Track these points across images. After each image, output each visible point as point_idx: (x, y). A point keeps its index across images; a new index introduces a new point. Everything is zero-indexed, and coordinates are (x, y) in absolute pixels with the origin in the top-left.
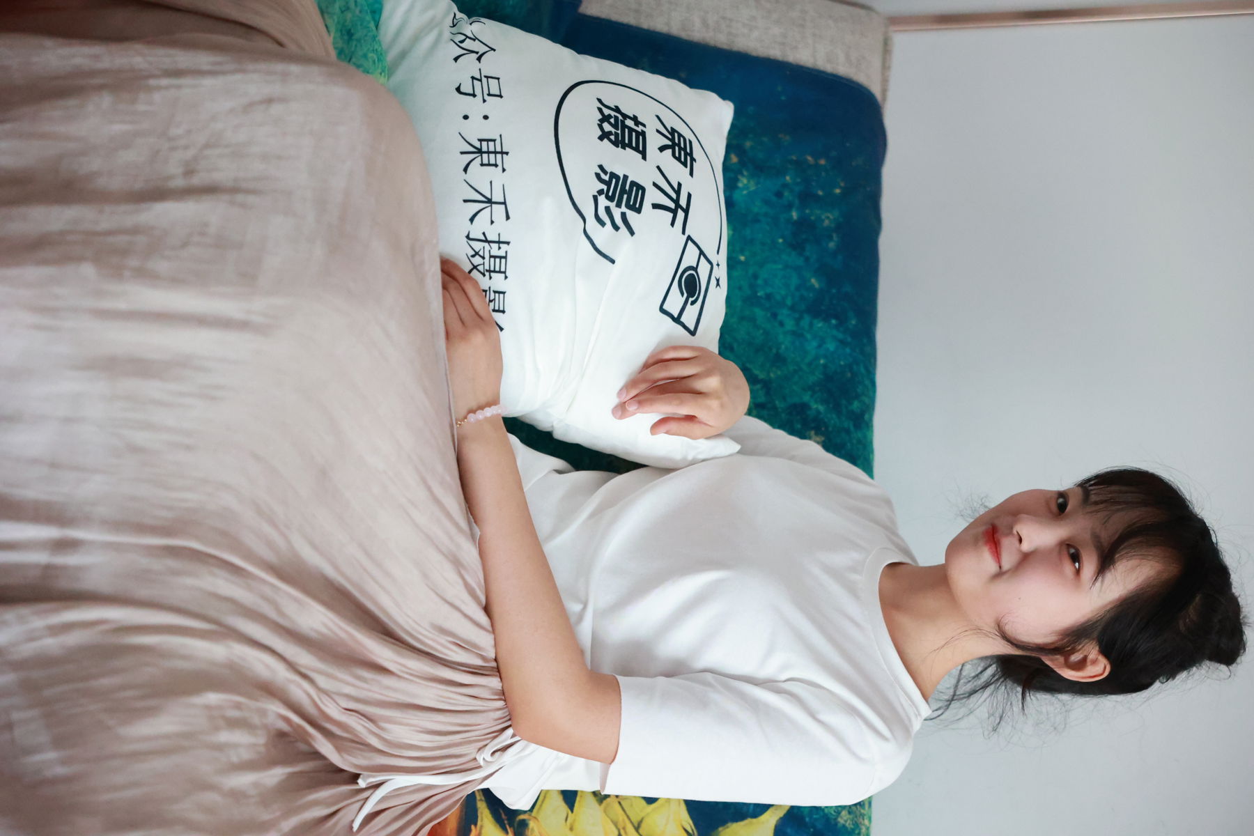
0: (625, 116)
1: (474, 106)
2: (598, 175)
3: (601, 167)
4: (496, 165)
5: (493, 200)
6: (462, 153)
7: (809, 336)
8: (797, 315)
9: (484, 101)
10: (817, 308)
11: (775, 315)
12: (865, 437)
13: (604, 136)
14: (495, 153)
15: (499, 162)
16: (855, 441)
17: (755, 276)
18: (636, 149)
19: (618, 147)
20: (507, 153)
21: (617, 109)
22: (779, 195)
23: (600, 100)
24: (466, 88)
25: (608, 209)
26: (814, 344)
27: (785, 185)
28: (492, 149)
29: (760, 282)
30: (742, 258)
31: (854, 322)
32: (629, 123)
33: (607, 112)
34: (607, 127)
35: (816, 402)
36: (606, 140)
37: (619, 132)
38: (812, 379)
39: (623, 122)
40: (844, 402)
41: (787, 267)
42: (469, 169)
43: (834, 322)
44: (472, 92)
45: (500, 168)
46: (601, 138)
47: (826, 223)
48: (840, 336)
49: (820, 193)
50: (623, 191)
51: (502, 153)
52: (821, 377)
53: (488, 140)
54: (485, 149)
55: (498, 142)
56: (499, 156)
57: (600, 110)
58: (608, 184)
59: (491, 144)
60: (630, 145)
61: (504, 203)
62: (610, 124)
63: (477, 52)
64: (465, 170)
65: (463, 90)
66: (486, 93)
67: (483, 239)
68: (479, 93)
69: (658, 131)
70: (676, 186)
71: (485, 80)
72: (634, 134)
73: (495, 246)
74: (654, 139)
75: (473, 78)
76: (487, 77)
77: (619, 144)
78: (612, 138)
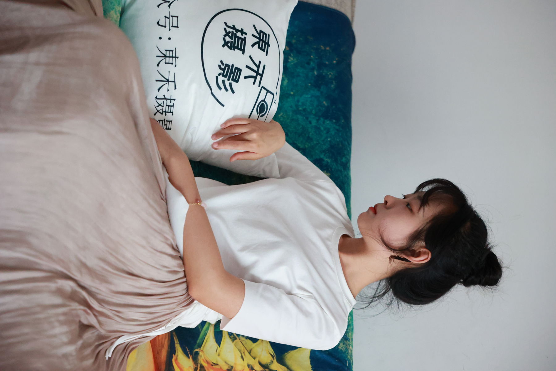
0: (237, 31)
1: (164, 32)
2: (219, 66)
3: (221, 62)
4: (172, 64)
5: (169, 80)
6: (157, 56)
7: (322, 128)
8: (317, 118)
9: (170, 30)
10: (326, 115)
11: (307, 118)
12: (348, 174)
13: (226, 44)
14: (172, 57)
15: (174, 62)
16: (343, 176)
17: (298, 101)
18: (240, 49)
19: (231, 49)
20: (178, 58)
21: (233, 28)
22: (308, 63)
23: (225, 24)
24: (162, 23)
25: (223, 81)
26: (325, 132)
27: (311, 60)
28: (171, 55)
29: (300, 104)
30: (292, 93)
31: (343, 121)
32: (239, 34)
33: (228, 30)
34: (228, 39)
35: (327, 158)
36: (226, 47)
37: (233, 41)
38: (325, 147)
39: (236, 34)
40: (339, 158)
41: (312, 96)
42: (160, 65)
43: (334, 121)
44: (164, 25)
45: (174, 65)
46: (223, 46)
47: (330, 76)
48: (337, 127)
49: (327, 63)
50: (231, 72)
51: (175, 57)
52: (329, 146)
53: (169, 51)
54: (168, 55)
55: (174, 52)
56: (174, 59)
57: (225, 29)
58: (224, 70)
59: (171, 52)
60: (237, 48)
61: (174, 82)
62: (229, 36)
63: (169, 2)
64: (158, 65)
65: (160, 23)
66: (171, 25)
67: (164, 98)
68: (167, 25)
69: (253, 35)
70: (258, 64)
71: (171, 18)
72: (240, 40)
73: (169, 101)
74: (250, 40)
75: (165, 17)
76: (172, 16)
77: (232, 47)
78: (229, 44)
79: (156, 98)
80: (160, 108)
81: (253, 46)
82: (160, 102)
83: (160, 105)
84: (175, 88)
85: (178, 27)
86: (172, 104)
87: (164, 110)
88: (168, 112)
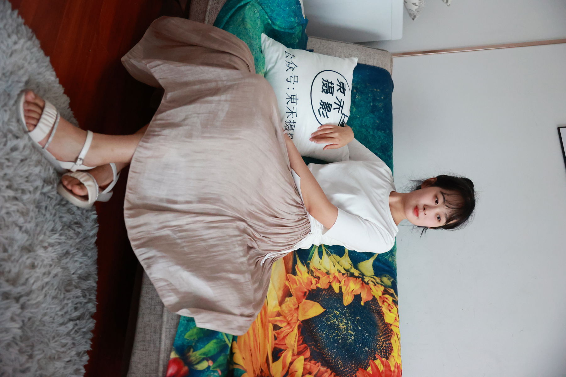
0: (329, 83)
1: (290, 85)
2: (320, 103)
3: (321, 101)
4: (295, 103)
5: (293, 112)
6: (287, 99)
7: (376, 136)
8: (373, 130)
9: (293, 84)
10: (378, 128)
11: (367, 130)
13: (323, 91)
14: (295, 99)
15: (296, 102)
17: (362, 120)
18: (331, 93)
19: (326, 93)
20: (298, 99)
21: (327, 81)
22: (367, 99)
23: (323, 79)
24: (289, 80)
25: (322, 112)
26: (378, 138)
27: (369, 97)
28: (294, 98)
29: (363, 122)
30: (358, 116)
31: (388, 131)
32: (330, 85)
33: (324, 82)
34: (324, 88)
35: (379, 153)
36: (323, 92)
37: (327, 88)
38: (378, 147)
39: (328, 85)
40: (386, 152)
41: (370, 117)
43: (383, 131)
45: (296, 103)
46: (322, 92)
47: (380, 106)
48: (385, 135)
49: (378, 98)
50: (327, 106)
51: (297, 99)
52: (380, 146)
53: (293, 95)
54: (292, 98)
55: (296, 96)
56: (296, 100)
57: (323, 82)
58: (323, 105)
59: (294, 96)
60: (330, 93)
61: (296, 113)
62: (325, 86)
63: (292, 68)
64: (287, 104)
65: (288, 80)
66: (294, 81)
67: (290, 121)
68: (292, 81)
69: (337, 85)
70: (340, 101)
71: (294, 77)
72: (331, 88)
73: (292, 123)
74: (336, 88)
75: (291, 76)
76: (294, 76)
77: (327, 92)
78: (325, 91)
79: (286, 122)
80: (287, 127)
81: (337, 91)
82: (288, 124)
83: (287, 125)
84: (296, 116)
85: (298, 82)
86: (294, 125)
87: (289, 128)
88: (291, 129)
